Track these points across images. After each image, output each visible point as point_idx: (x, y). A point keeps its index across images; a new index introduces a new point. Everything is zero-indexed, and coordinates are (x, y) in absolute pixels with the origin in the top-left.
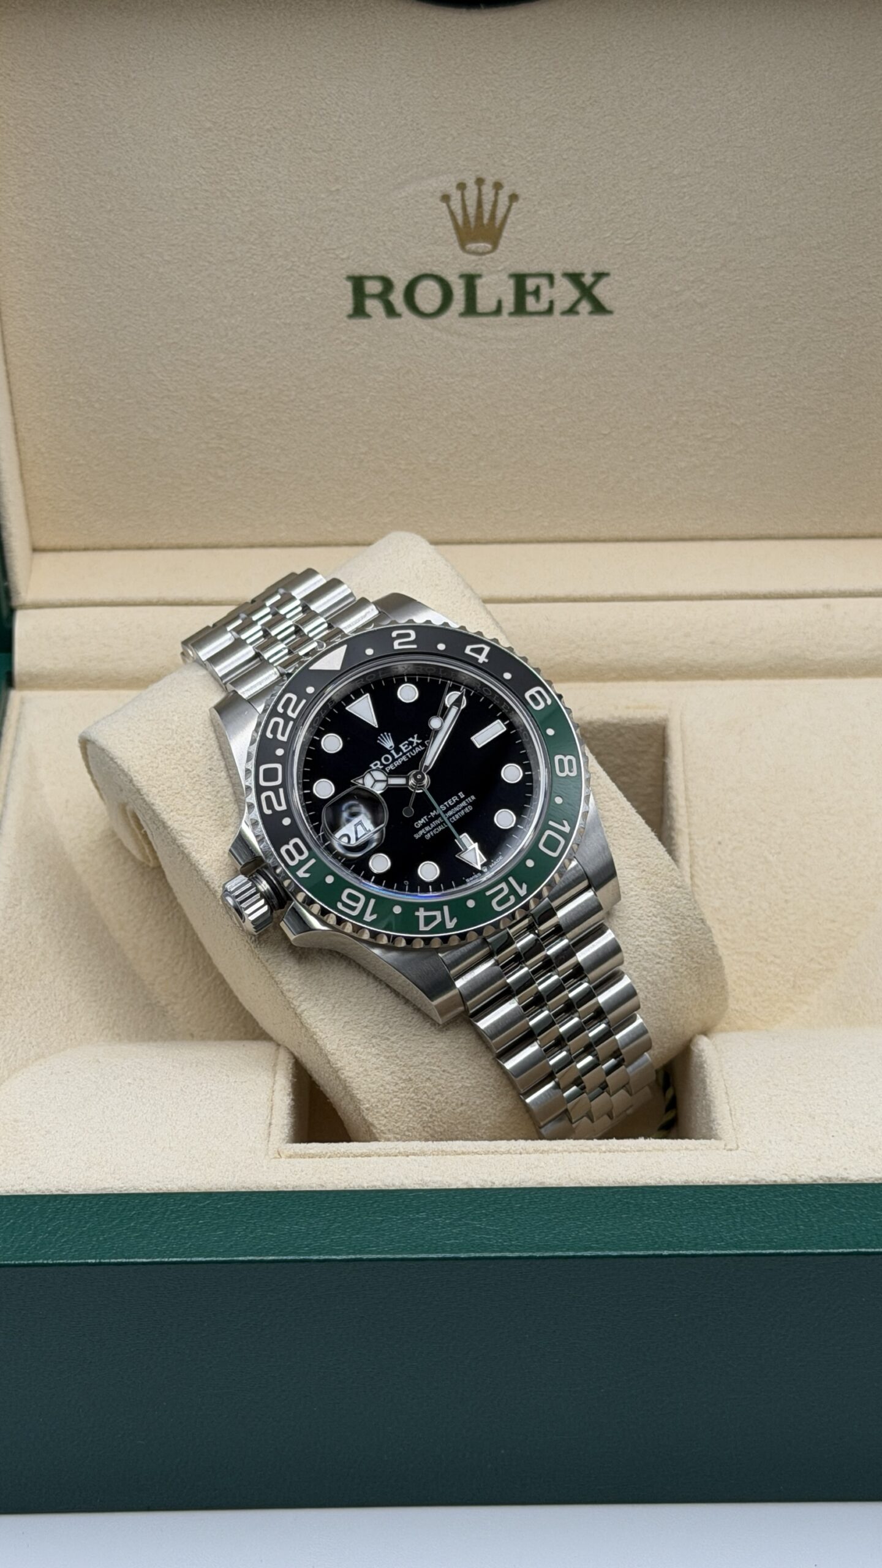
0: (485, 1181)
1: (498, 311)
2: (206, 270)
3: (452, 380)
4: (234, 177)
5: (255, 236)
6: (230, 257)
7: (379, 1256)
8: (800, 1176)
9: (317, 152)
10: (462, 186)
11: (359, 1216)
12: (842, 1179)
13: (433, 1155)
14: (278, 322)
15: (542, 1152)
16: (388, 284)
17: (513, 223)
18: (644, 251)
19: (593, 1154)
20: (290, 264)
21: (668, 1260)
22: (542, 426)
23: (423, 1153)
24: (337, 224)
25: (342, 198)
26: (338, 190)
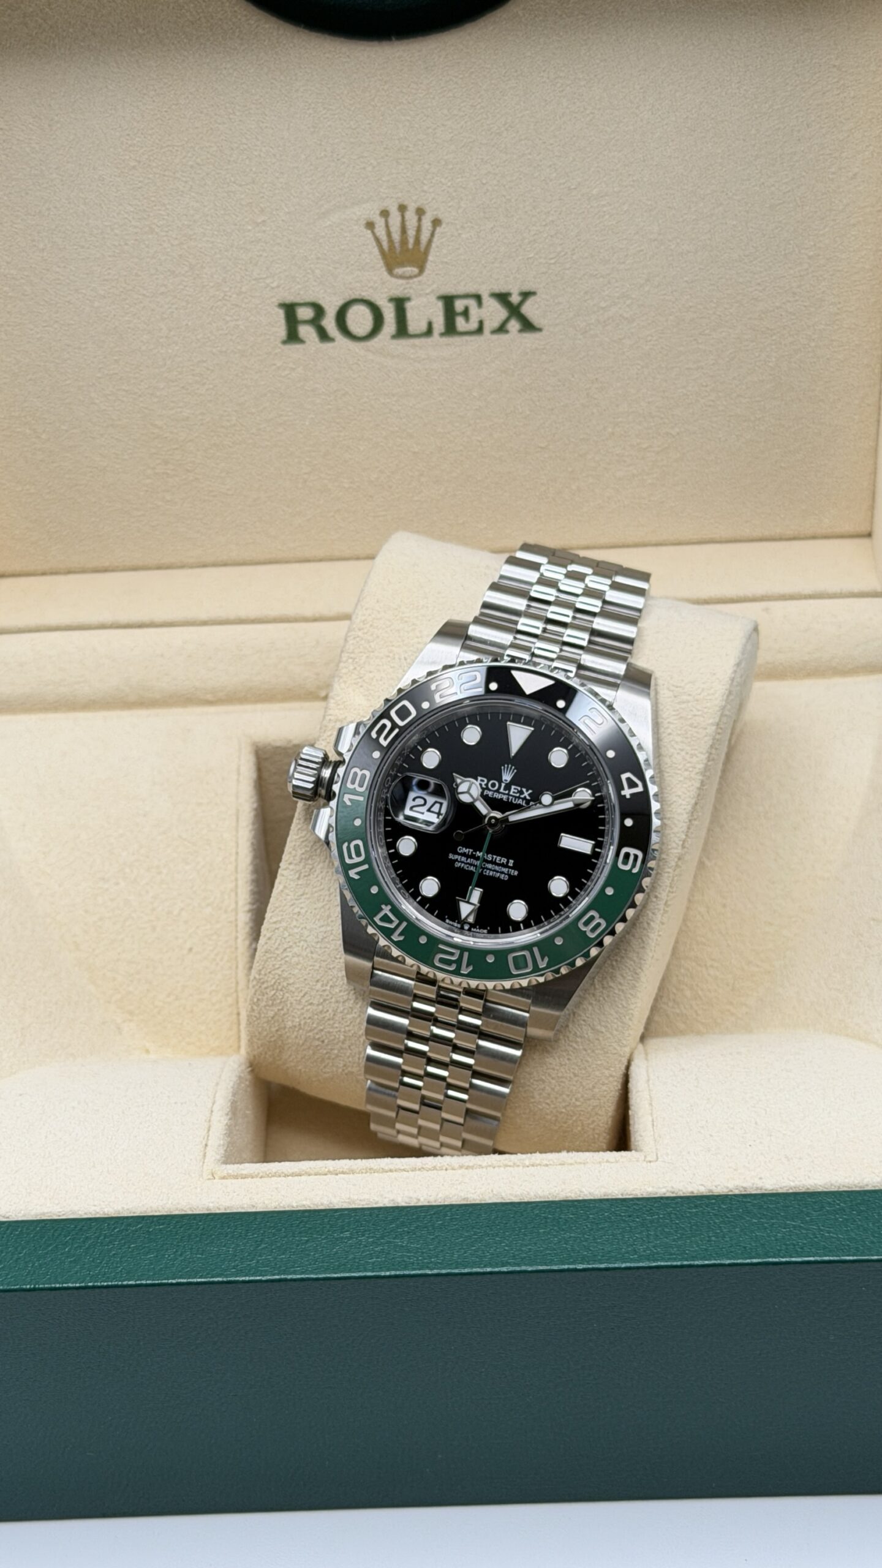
0: (411, 1198)
1: (429, 332)
2: (141, 302)
3: (388, 400)
4: (161, 212)
5: (186, 269)
6: (163, 289)
7: (303, 1276)
8: (716, 1187)
9: (241, 186)
10: (385, 214)
11: (285, 1237)
12: (757, 1189)
13: (362, 1173)
14: (214, 350)
15: (468, 1168)
16: (319, 311)
17: (437, 247)
18: (568, 269)
19: (516, 1168)
20: (222, 295)
21: (583, 1274)
22: (480, 441)
23: (352, 1172)
24: (265, 254)
25: (268, 229)
26: (264, 221)
